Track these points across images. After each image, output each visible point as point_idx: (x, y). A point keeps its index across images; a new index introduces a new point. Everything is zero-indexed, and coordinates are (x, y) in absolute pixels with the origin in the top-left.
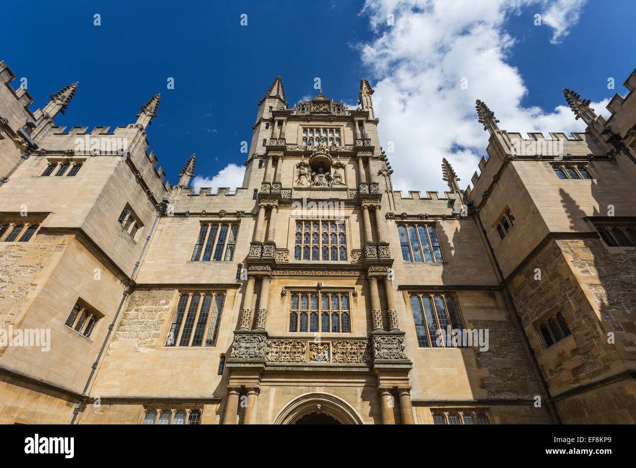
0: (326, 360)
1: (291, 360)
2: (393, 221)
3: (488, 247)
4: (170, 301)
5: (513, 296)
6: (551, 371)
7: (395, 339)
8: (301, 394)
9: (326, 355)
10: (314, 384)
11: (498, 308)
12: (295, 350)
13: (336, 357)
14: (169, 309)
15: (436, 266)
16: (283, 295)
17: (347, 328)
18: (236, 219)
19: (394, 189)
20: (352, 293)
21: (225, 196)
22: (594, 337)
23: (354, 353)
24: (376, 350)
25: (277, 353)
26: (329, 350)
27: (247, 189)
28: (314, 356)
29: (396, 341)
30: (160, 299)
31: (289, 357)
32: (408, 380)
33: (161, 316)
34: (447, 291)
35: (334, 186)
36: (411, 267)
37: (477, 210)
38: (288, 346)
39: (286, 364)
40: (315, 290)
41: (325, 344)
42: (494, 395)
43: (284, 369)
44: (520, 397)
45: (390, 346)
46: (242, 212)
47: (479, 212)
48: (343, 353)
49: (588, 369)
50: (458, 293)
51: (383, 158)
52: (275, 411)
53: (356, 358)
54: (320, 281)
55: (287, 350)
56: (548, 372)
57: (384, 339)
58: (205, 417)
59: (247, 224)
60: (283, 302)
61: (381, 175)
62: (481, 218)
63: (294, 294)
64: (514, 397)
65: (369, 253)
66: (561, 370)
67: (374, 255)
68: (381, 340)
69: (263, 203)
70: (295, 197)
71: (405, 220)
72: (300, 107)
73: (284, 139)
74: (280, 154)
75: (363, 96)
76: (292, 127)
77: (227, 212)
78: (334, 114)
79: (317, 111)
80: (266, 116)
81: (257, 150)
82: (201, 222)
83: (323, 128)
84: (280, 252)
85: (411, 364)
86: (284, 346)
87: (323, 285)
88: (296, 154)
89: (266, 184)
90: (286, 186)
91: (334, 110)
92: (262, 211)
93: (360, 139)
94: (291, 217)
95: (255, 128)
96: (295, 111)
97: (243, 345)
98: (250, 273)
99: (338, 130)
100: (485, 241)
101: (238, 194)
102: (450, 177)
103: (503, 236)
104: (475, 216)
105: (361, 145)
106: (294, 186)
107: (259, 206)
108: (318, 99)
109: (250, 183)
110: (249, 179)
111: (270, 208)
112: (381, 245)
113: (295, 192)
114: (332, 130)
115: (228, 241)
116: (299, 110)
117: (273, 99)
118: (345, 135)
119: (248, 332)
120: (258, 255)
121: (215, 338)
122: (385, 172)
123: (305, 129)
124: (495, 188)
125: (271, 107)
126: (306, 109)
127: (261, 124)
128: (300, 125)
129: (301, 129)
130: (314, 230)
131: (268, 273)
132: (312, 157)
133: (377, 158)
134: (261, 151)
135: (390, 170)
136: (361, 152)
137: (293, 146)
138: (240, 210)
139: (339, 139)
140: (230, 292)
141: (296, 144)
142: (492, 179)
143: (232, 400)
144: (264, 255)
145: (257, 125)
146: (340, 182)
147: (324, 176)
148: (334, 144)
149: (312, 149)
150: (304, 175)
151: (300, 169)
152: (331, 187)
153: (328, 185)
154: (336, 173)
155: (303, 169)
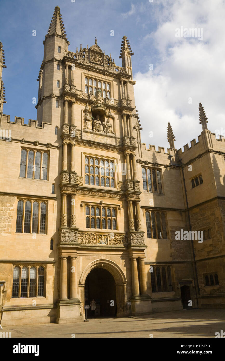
0: (105, 243)
1: (89, 243)
2: (140, 165)
3: (184, 188)
4: (13, 204)
5: (191, 216)
6: (199, 251)
7: (140, 235)
8: (95, 259)
9: (106, 241)
10: (101, 255)
11: (182, 221)
12: (91, 238)
13: (111, 242)
14: (14, 209)
15: (159, 196)
16: (81, 206)
17: (116, 228)
18: (46, 149)
19: (142, 143)
20: (118, 208)
21: (36, 128)
22: (220, 241)
23: (119, 240)
24: (132, 240)
25: (81, 239)
26: (107, 238)
27: (51, 125)
28: (100, 241)
29: (141, 236)
30: (6, 203)
31: (88, 242)
32: (144, 254)
33: (9, 214)
34: (163, 210)
35: (109, 134)
36: (147, 195)
38: (87, 236)
39: (87, 245)
40: (98, 205)
41: (105, 235)
42: (175, 260)
43: (87, 248)
44: (184, 260)
45: (138, 238)
46: (51, 145)
47: (184, 167)
48: (114, 240)
49: (214, 252)
50: (167, 212)
51: (136, 116)
52: (83, 268)
53: (120, 243)
54: (102, 200)
55: (86, 238)
56: (197, 251)
57: (136, 235)
58: (48, 270)
59: (54, 155)
60: (82, 211)
61: (135, 129)
62: (184, 171)
63: (88, 206)
64: (182, 260)
65: (129, 186)
66: (203, 251)
67: (132, 188)
68: (134, 236)
69: (66, 141)
70: (84, 138)
71: (146, 165)
72: (82, 53)
73: (75, 86)
74: (73, 100)
75: (125, 55)
76: (77, 73)
77: (40, 143)
78: (106, 68)
79: (94, 61)
80: (57, 56)
81: (53, 90)
82: (22, 147)
83: (99, 80)
84: (78, 178)
85: (147, 247)
86: (85, 236)
87: (103, 202)
88: (82, 101)
89: (67, 125)
90: (77, 128)
91: (106, 64)
92: (66, 147)
93: (125, 99)
94: (82, 153)
95: (46, 63)
96: (78, 56)
97: (67, 235)
98: (64, 192)
99: (109, 84)
100: (183, 184)
101: (44, 127)
102: (171, 138)
103: (194, 186)
104: (181, 168)
105: (126, 104)
106: (83, 129)
107: (62, 142)
108: (94, 49)
109: (52, 120)
110: (50, 116)
111: (70, 146)
112: (136, 182)
113: (84, 134)
114: (104, 82)
115: (43, 165)
116: (81, 56)
117: (61, 39)
118: (114, 90)
119: (68, 227)
120: (68, 180)
121: (45, 229)
122: (137, 128)
123: (87, 77)
124: (197, 160)
125: (59, 47)
126: (86, 56)
127: (54, 64)
128: (83, 73)
129: (84, 77)
130: (96, 164)
131: (75, 193)
132: (94, 107)
133: (134, 115)
134: (57, 92)
135: (140, 127)
136: (125, 110)
137: (79, 92)
138: (49, 142)
139: (110, 93)
140: (51, 202)
141: (82, 91)
142: (197, 155)
143: (65, 262)
144: (72, 181)
145: (48, 61)
146: (111, 131)
147: (101, 123)
148: (108, 98)
149: (93, 98)
150: (89, 120)
151: (85, 114)
152: (107, 134)
153: (105, 132)
154: (108, 122)
155: (88, 115)
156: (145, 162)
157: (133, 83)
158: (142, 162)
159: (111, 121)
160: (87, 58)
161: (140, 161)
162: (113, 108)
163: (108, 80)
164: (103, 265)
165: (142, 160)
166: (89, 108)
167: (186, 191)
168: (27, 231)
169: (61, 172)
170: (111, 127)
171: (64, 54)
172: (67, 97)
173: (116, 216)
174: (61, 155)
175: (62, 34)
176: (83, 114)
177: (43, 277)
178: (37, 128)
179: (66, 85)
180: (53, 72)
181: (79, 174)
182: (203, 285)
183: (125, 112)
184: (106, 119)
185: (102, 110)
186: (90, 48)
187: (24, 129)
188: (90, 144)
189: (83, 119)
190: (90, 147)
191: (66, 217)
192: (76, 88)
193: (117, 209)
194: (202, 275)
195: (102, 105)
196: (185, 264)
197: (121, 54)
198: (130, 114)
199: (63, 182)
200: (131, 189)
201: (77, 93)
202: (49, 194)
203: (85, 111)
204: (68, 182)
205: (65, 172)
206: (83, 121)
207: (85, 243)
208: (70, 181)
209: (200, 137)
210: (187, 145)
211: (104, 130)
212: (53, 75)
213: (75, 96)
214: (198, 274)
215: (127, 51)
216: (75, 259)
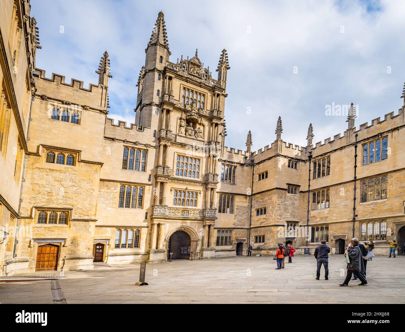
0: (187, 216)
1: (175, 215)
2: (221, 162)
3: (252, 180)
4: (117, 189)
5: (253, 200)
8: (178, 225)
9: (187, 214)
10: (183, 223)
11: (246, 202)
12: (176, 212)
13: (191, 215)
14: (117, 192)
15: (232, 185)
16: (171, 190)
17: (196, 205)
18: (145, 148)
19: (225, 145)
22: (271, 217)
23: (197, 214)
24: (207, 214)
25: (169, 212)
26: (188, 212)
27: (150, 129)
28: (183, 214)
29: (213, 211)
30: (111, 187)
32: (215, 222)
33: (113, 195)
34: (233, 195)
35: (198, 138)
36: (223, 184)
37: (254, 165)
39: (173, 216)
40: (184, 190)
41: (187, 210)
42: (236, 227)
43: (173, 218)
45: (211, 213)
46: (150, 145)
47: (255, 166)
48: (193, 214)
49: (265, 223)
50: (236, 196)
51: (224, 125)
52: (169, 231)
54: (187, 187)
55: (173, 212)
56: (253, 222)
57: (210, 210)
58: (143, 232)
59: (152, 153)
60: (171, 194)
61: (221, 136)
62: (254, 168)
63: (176, 191)
64: (241, 227)
65: (210, 178)
69: (163, 143)
70: (178, 141)
71: (225, 163)
72: (182, 65)
73: (174, 97)
74: (171, 109)
75: (222, 69)
76: (176, 84)
77: (140, 143)
78: (203, 80)
79: (193, 74)
80: (158, 66)
81: (154, 98)
82: (124, 146)
83: (195, 91)
84: (170, 171)
85: (217, 218)
86: (172, 210)
87: (188, 189)
88: (179, 109)
89: (164, 130)
90: (172, 133)
91: (204, 76)
92: (162, 148)
93: (216, 110)
94: (175, 152)
95: (148, 73)
96: (178, 68)
97: (159, 210)
98: (158, 180)
99: (204, 95)
100: (252, 178)
101: (144, 131)
102: (249, 143)
103: (260, 179)
104: (252, 166)
105: (216, 114)
106: (177, 133)
107: (159, 143)
108: (194, 61)
109: (151, 125)
110: (150, 121)
111: (165, 146)
112: (215, 175)
113: (178, 137)
114: (200, 94)
115: (142, 160)
116: (181, 67)
117: (163, 48)
118: (208, 102)
119: (160, 205)
120: (162, 173)
121: (141, 205)
122: (223, 135)
123: (184, 88)
124: (267, 162)
125: (161, 57)
126: (186, 68)
127: (155, 74)
128: (182, 84)
129: (182, 88)
130: (185, 161)
131: (167, 182)
132: (189, 116)
133: (221, 124)
134: (156, 100)
135: (226, 134)
136: (215, 120)
137: (177, 102)
138: (148, 143)
139: (203, 103)
140: (147, 187)
141: (179, 101)
142: (267, 158)
143: (156, 227)
144: (165, 173)
145: (150, 71)
146: (201, 136)
147: (193, 129)
148: (201, 109)
149: (188, 108)
150: (183, 127)
151: (180, 121)
152: (197, 138)
153: (195, 136)
154: (199, 129)
155: (182, 122)
156: (225, 161)
157: (225, 96)
158: (223, 160)
159: (202, 128)
160: (187, 69)
161: (221, 160)
162: (205, 117)
163: (203, 92)
164: (183, 229)
165: (223, 159)
166: (184, 116)
167: (253, 182)
168: (128, 206)
169: (157, 167)
170: (201, 133)
171: (166, 64)
172: (166, 105)
173: (196, 197)
174: (158, 153)
175: (165, 43)
176: (179, 121)
177: (139, 236)
178: (137, 131)
179: (165, 95)
180: (154, 81)
181: (171, 168)
182: (253, 242)
183: (215, 121)
184: (198, 126)
185: (195, 119)
186: (190, 60)
187: (126, 131)
188: (183, 145)
189: (178, 125)
190: (182, 148)
191: (159, 198)
192: (174, 98)
193: (199, 193)
194: (254, 236)
195: (196, 115)
196: (243, 230)
197: (218, 67)
198: (218, 123)
199: (158, 173)
200: (211, 180)
201: (175, 102)
202: (147, 182)
203: (181, 119)
204: (162, 174)
205: (160, 167)
206: (178, 127)
207: (172, 215)
208: (163, 173)
209: (273, 144)
210: (261, 150)
211: (195, 135)
212: (154, 84)
213: (173, 105)
214: (251, 236)
215: (224, 65)
216: (163, 225)
